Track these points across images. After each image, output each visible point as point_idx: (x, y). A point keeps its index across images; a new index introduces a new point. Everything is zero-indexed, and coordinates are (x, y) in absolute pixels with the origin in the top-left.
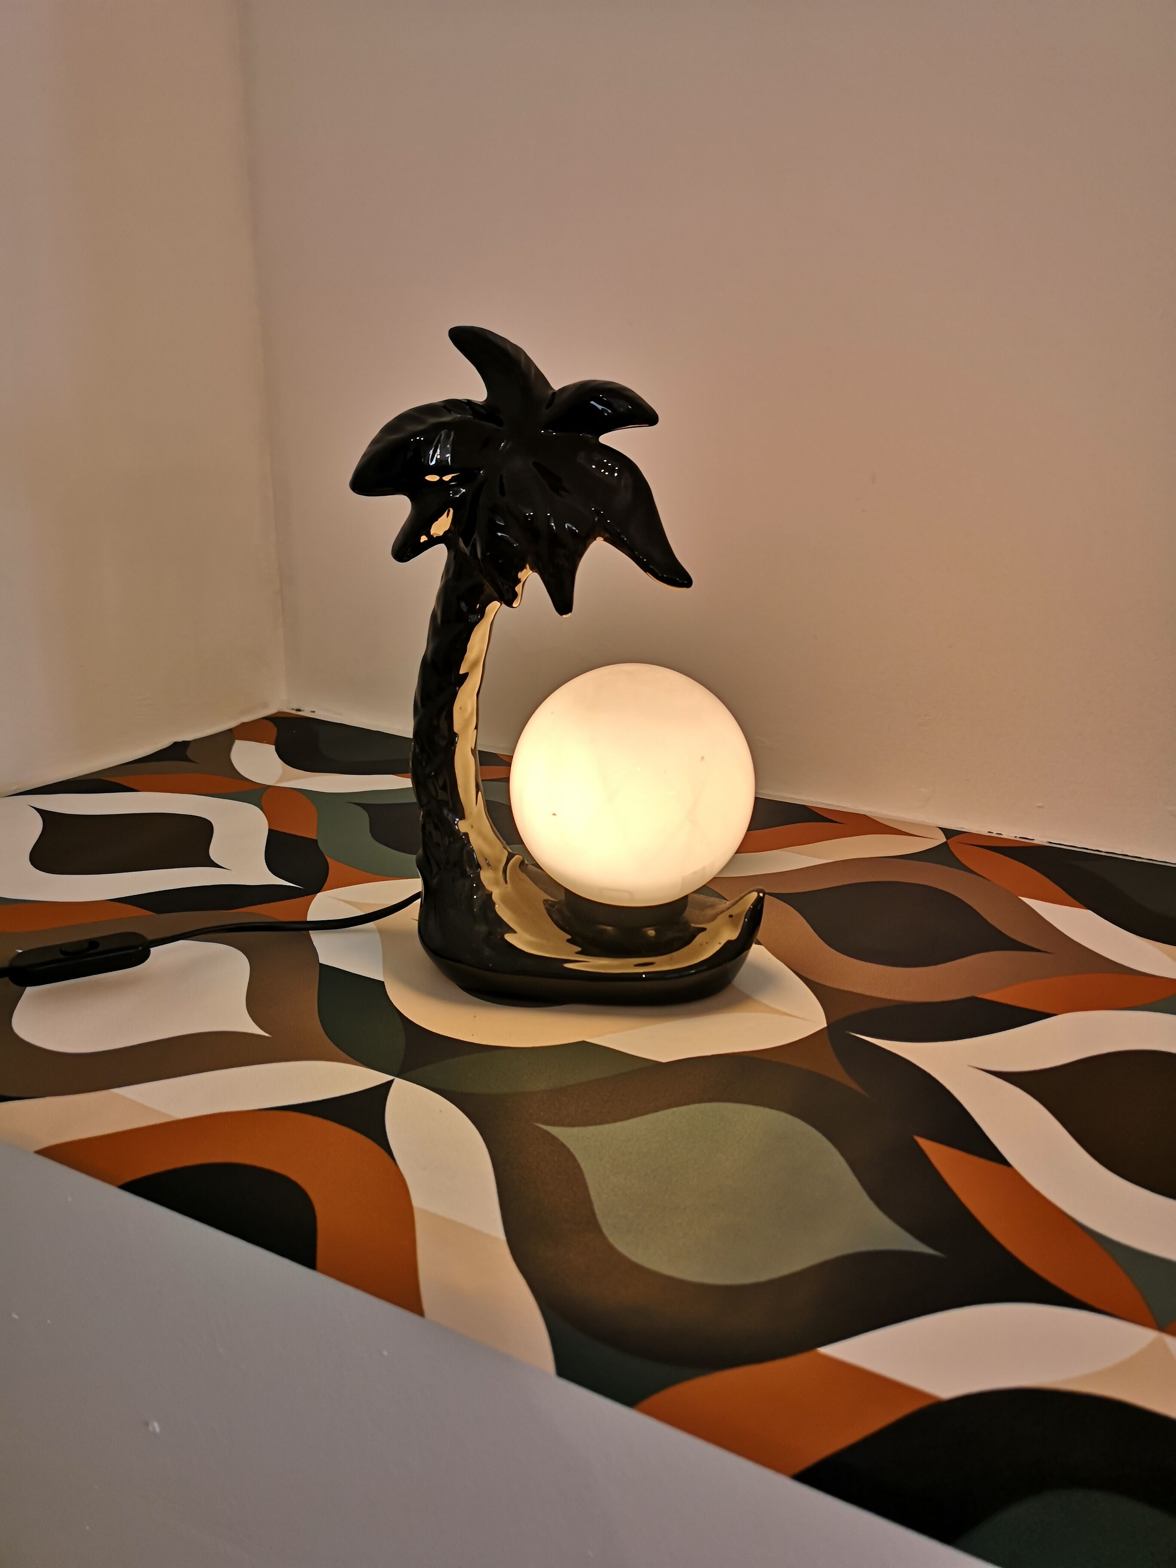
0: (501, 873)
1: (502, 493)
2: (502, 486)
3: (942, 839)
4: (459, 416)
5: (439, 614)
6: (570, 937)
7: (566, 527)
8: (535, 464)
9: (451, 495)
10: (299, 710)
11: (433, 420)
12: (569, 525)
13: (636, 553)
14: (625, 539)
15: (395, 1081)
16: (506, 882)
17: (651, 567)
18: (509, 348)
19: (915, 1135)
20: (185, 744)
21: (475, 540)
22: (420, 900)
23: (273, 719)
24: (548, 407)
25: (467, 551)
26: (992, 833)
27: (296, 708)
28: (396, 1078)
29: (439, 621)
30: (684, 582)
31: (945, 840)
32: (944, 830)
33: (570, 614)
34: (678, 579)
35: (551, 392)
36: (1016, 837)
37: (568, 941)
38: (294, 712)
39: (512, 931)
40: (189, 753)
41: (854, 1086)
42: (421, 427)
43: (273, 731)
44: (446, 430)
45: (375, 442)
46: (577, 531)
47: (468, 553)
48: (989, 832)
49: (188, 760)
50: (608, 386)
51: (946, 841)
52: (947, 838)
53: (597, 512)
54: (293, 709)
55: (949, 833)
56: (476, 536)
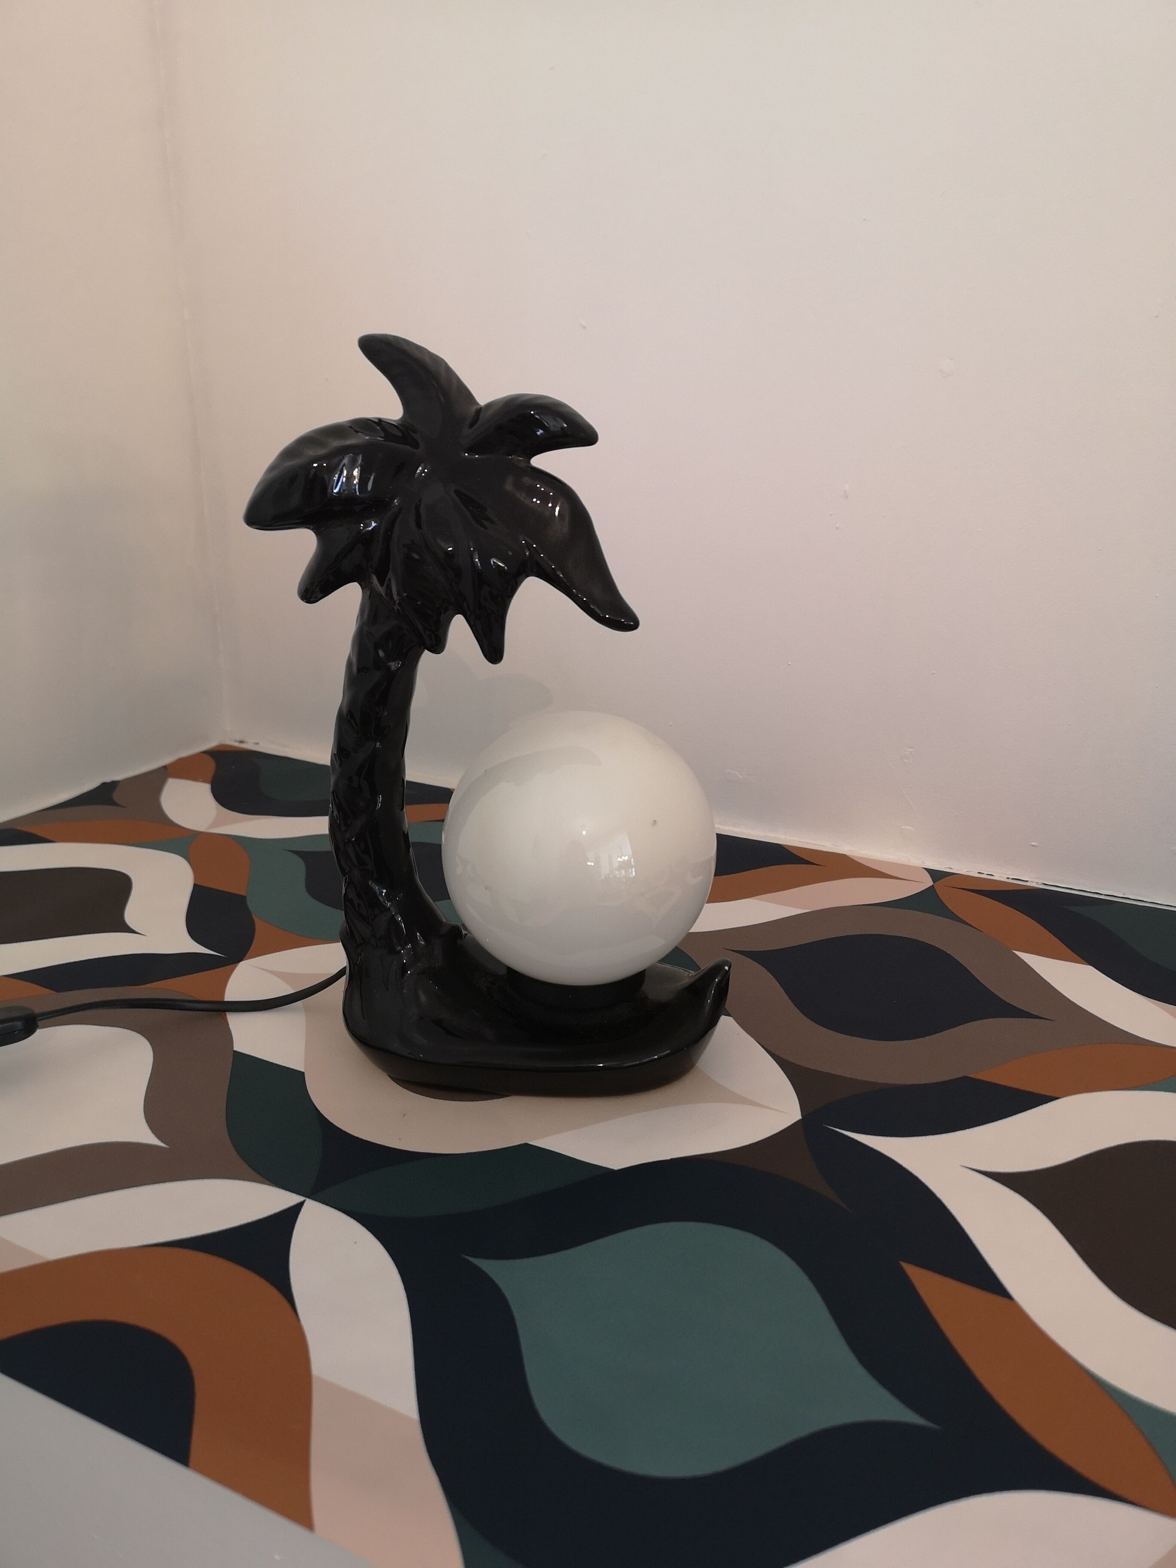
1: (419, 525)
2: (418, 516)
3: (928, 882)
4: (367, 438)
5: (354, 660)
7: (492, 563)
8: (457, 492)
9: (361, 528)
10: (241, 742)
11: (336, 443)
12: (495, 561)
13: (574, 591)
14: (561, 576)
15: (305, 1204)
17: (592, 607)
18: (427, 359)
19: (902, 1261)
20: (114, 785)
21: (389, 580)
22: (345, 976)
23: (213, 753)
24: (471, 426)
25: (381, 590)
26: (983, 874)
27: (239, 738)
28: (307, 1199)
29: (355, 669)
30: (629, 623)
31: (932, 883)
32: (931, 872)
33: (502, 662)
34: (623, 620)
35: (474, 408)
36: (1008, 878)
38: (237, 744)
40: (116, 796)
42: (321, 452)
43: (210, 766)
44: (351, 455)
45: (272, 468)
46: (506, 568)
47: (383, 594)
48: (979, 873)
49: (114, 804)
50: (540, 401)
51: (933, 885)
52: (934, 883)
53: (528, 546)
54: (236, 741)
55: (936, 875)
56: (390, 575)
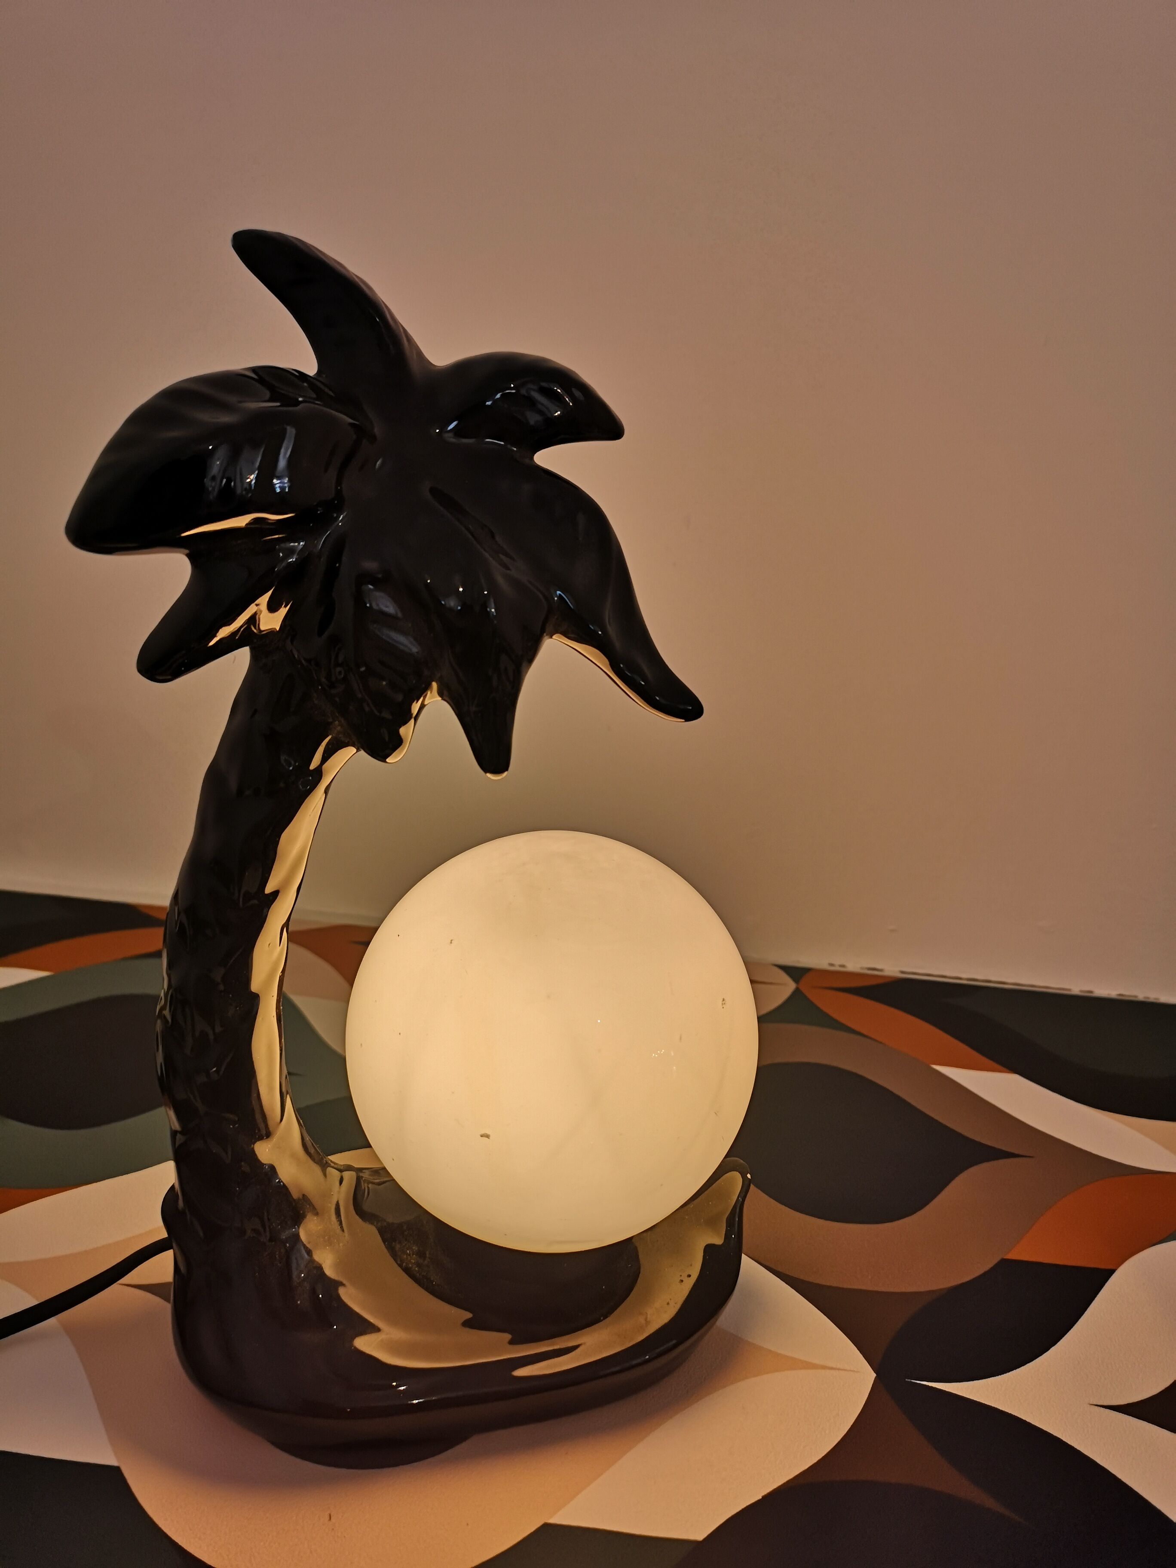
0: (333, 1217)
3: (791, 983)
6: (469, 1315)
16: (343, 1231)
17: (643, 684)
30: (692, 709)
31: (794, 984)
33: (506, 773)
34: (679, 705)
35: (430, 372)
37: (467, 1324)
39: (369, 1328)
41: (989, 1502)
51: (796, 986)
52: (795, 981)
